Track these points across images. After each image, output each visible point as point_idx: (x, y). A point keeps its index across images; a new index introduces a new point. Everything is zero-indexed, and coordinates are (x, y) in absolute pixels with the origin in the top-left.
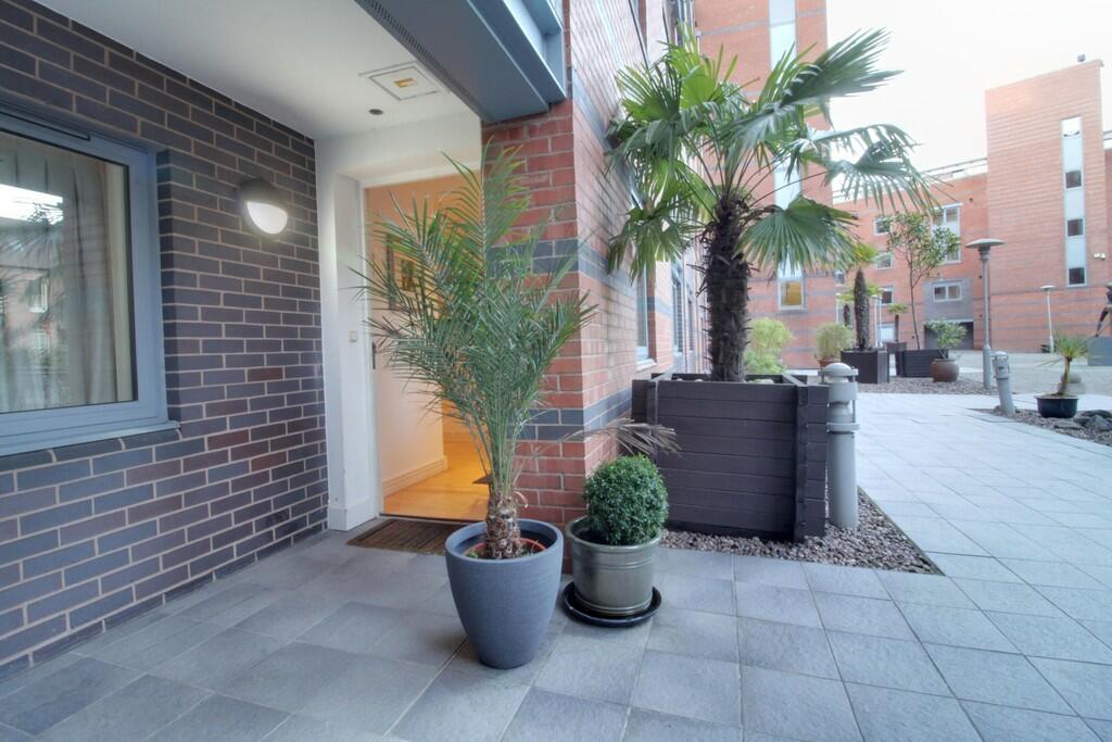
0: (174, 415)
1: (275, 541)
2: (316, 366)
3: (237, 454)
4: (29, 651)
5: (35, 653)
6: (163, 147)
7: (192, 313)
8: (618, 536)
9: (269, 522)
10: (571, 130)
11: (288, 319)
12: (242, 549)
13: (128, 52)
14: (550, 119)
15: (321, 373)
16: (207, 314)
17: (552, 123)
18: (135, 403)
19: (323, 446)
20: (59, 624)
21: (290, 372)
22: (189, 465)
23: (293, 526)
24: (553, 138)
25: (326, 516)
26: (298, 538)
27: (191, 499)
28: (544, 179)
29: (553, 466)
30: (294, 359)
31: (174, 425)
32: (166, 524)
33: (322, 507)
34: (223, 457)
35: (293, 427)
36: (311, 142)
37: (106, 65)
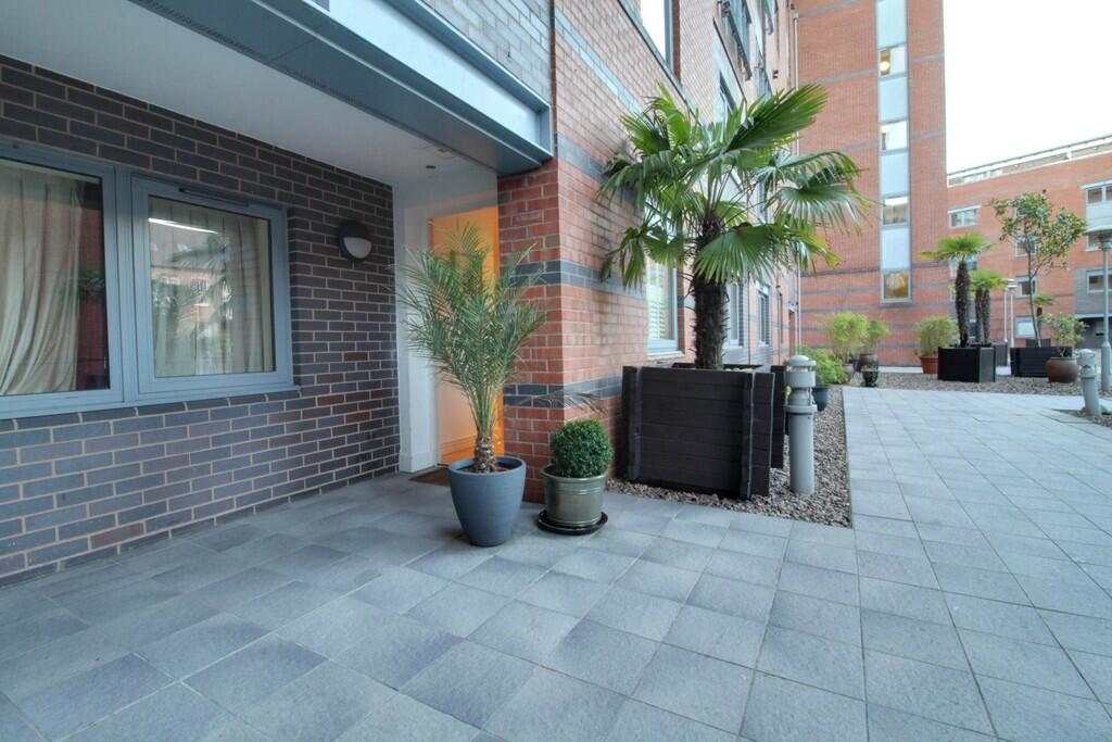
0: (297, 381)
1: (361, 474)
2: (392, 352)
3: (336, 410)
4: (214, 516)
5: (218, 518)
6: (291, 205)
7: (308, 315)
8: (570, 471)
9: (357, 459)
10: (557, 180)
11: (372, 317)
12: (339, 475)
13: (270, 147)
14: (543, 173)
15: (395, 356)
16: (318, 315)
17: (546, 175)
18: (273, 373)
19: (397, 412)
20: (229, 504)
21: (374, 356)
22: (306, 415)
23: (374, 465)
24: (545, 187)
25: (397, 461)
26: (378, 474)
27: (307, 437)
28: (538, 217)
29: (542, 426)
30: (375, 346)
31: (297, 388)
32: (292, 451)
33: (395, 454)
34: (327, 412)
35: (375, 394)
36: (390, 188)
37: (257, 158)
